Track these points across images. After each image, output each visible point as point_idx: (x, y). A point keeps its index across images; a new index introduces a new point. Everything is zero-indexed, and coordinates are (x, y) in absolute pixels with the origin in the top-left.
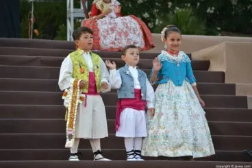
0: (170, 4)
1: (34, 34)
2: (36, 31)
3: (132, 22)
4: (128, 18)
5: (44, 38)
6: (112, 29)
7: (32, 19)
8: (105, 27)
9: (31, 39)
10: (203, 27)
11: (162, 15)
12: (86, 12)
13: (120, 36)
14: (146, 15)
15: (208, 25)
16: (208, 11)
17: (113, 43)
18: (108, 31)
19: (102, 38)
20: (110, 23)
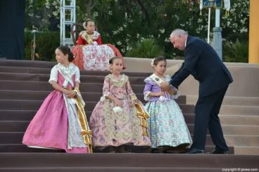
0: (138, 35)
1: (35, 57)
2: (37, 54)
3: (108, 50)
4: (106, 46)
5: (43, 60)
6: (94, 55)
7: (34, 46)
8: (88, 53)
9: (33, 61)
10: (162, 52)
11: (132, 43)
12: (74, 41)
13: (99, 60)
14: (119, 43)
15: (166, 51)
16: (166, 40)
17: (94, 66)
18: (90, 56)
19: (85, 62)
20: (92, 50)
